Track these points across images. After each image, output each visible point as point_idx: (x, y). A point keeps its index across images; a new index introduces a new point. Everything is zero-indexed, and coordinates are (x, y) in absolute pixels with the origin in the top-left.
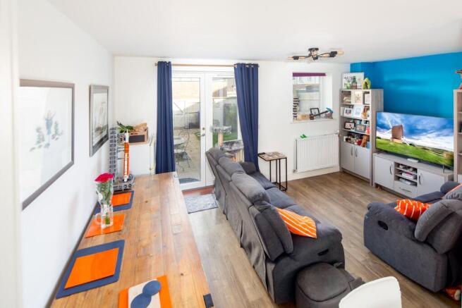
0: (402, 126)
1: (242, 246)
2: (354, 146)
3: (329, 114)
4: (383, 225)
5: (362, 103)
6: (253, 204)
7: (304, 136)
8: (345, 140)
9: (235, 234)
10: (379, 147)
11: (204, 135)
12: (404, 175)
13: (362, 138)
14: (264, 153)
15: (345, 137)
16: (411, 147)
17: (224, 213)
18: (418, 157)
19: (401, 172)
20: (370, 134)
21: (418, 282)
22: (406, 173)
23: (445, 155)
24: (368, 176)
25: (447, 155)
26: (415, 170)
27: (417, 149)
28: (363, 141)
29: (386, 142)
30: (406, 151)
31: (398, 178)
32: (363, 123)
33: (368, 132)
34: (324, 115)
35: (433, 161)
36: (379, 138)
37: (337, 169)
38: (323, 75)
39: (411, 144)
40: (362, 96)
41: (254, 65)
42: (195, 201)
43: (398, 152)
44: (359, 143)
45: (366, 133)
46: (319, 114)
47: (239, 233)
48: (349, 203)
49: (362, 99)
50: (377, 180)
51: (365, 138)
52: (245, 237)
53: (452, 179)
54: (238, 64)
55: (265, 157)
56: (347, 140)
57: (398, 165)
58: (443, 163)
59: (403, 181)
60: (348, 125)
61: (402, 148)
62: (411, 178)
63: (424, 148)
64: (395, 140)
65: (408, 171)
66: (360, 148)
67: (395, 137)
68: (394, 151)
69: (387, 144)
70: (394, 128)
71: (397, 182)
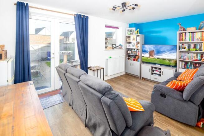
0: (154, 50)
1: (86, 126)
2: (132, 61)
3: (120, 47)
4: (163, 95)
5: (136, 41)
6: (104, 95)
7: (110, 57)
8: (127, 59)
9: (80, 118)
10: (144, 61)
11: (53, 58)
12: (155, 72)
13: (135, 57)
14: (91, 67)
15: (127, 58)
16: (158, 59)
17: (70, 105)
18: (161, 63)
19: (153, 71)
20: (140, 55)
21: (185, 122)
22: (156, 71)
23: (173, 61)
24: (139, 75)
25: (174, 61)
26: (160, 69)
27: (161, 60)
28: (136, 59)
29: (147, 58)
30: (156, 61)
31: (152, 74)
32: (135, 50)
33: (139, 54)
34: (118, 47)
35: (167, 64)
36: (143, 57)
37: (124, 73)
38: (118, 28)
39: (158, 58)
40: (136, 38)
41: (86, 16)
42: (47, 101)
43: (152, 62)
44: (134, 60)
45: (138, 55)
46: (116, 47)
47: (84, 117)
48: (134, 88)
49: (135, 39)
50: (143, 76)
51: (137, 57)
52: (90, 120)
53: (176, 71)
54: (77, 14)
55: (92, 68)
56: (128, 59)
57: (152, 67)
58: (172, 65)
59: (155, 74)
60: (129, 52)
61: (154, 60)
62: (158, 73)
63: (164, 59)
64: (151, 57)
65: (157, 70)
66: (135, 62)
67: (150, 55)
68: (150, 62)
69: (147, 59)
70: (150, 52)
71: (152, 75)
